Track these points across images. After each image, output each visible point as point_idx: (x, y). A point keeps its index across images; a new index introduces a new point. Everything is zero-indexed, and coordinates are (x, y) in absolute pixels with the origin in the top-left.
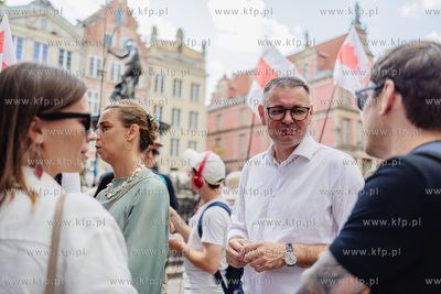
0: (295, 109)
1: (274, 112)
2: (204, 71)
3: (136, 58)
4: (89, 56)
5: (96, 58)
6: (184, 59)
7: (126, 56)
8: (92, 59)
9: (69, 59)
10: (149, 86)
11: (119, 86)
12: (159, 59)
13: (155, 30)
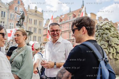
0: (57, 30)
1: (52, 32)
2: (43, 18)
3: (23, 14)
4: (10, 13)
5: (12, 14)
6: (37, 14)
7: (20, 14)
8: (11, 14)
9: (4, 14)
10: (28, 22)
11: (18, 22)
12: (30, 14)
13: (29, 6)
